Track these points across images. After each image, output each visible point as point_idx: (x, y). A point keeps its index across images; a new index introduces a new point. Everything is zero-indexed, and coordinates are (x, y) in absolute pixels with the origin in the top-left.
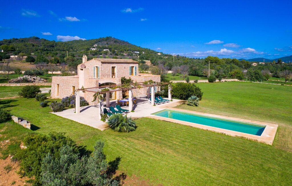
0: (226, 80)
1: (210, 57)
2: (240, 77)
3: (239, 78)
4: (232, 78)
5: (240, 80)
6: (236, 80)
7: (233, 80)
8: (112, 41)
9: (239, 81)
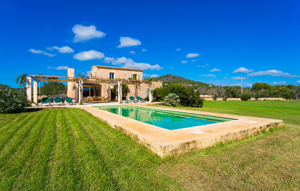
0: (266, 99)
1: (258, 84)
2: (287, 96)
3: (285, 97)
4: (276, 97)
5: (286, 98)
6: (281, 99)
7: (276, 99)
8: (171, 77)
9: (285, 100)
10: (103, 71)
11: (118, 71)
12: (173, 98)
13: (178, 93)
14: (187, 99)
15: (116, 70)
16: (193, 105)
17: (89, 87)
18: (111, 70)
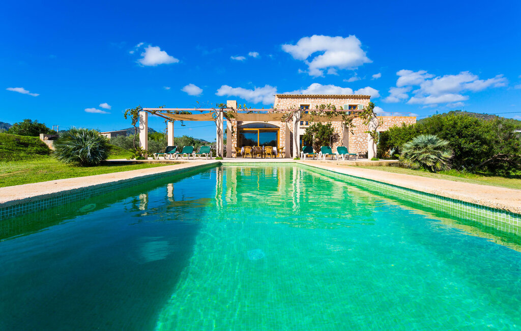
10: (288, 103)
11: (317, 100)
12: (426, 146)
13: (453, 137)
14: (487, 154)
15: (313, 100)
16: (514, 174)
17: (257, 131)
18: (303, 99)
